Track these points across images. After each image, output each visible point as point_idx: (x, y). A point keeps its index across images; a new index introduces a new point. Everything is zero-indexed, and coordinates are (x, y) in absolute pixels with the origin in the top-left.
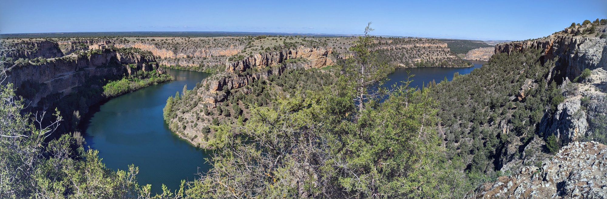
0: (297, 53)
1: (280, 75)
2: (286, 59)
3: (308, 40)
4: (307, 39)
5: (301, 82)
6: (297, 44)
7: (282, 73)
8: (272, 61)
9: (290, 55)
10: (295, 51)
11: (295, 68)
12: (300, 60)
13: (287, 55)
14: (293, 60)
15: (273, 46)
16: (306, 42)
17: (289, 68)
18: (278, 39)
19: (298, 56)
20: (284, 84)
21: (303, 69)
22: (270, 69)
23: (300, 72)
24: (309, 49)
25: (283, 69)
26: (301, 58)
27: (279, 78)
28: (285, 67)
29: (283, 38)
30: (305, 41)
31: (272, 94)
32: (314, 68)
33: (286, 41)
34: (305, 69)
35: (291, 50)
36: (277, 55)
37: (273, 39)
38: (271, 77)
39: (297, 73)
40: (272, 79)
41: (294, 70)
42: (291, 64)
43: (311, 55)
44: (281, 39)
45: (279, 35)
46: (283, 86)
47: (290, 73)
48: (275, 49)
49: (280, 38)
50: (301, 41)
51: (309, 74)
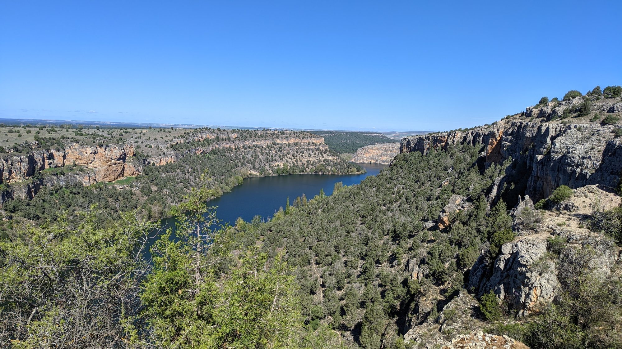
0: (64, 157)
1: (31, 198)
2: (43, 168)
3: (87, 133)
4: (84, 131)
5: (77, 208)
6: (64, 141)
7: (35, 194)
8: (10, 173)
9: (51, 161)
10: (61, 154)
11: (63, 184)
12: (72, 170)
13: (44, 160)
14: (59, 170)
15: (12, 145)
16: (84, 137)
17: (49, 184)
18: (23, 132)
19: (68, 163)
20: (40, 215)
21: (79, 185)
22: (7, 188)
23: (74, 190)
24: (90, 150)
25: (37, 188)
26: (75, 165)
27: (28, 205)
28: (42, 183)
29: (34, 131)
30: (81, 135)
31: (15, 236)
32: (102, 183)
33: (40, 136)
34: (84, 184)
35: (53, 151)
36: (21, 161)
37: (11, 132)
38: (11, 204)
39: (67, 192)
40: (14, 207)
41: (61, 187)
42: (53, 177)
43: (95, 160)
44: (29, 132)
45: (24, 124)
46: (38, 218)
47: (52, 194)
48: (17, 151)
49: (28, 129)
50: (73, 135)
51: (92, 194)
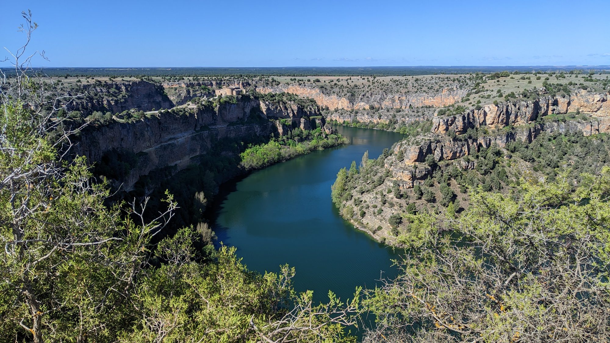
0: (569, 104)
1: (530, 141)
2: (546, 114)
3: (598, 78)
4: (594, 77)
5: (572, 157)
6: (572, 87)
7: (535, 138)
8: (516, 116)
9: (555, 107)
10: (566, 100)
11: (562, 131)
12: (574, 117)
13: (548, 107)
14: (561, 117)
15: (522, 90)
16: (593, 83)
17: (549, 130)
18: (533, 78)
19: (572, 110)
20: (536, 159)
21: (579, 134)
22: (511, 130)
23: (573, 139)
24: (598, 97)
25: (537, 132)
26: (578, 113)
27: (527, 147)
28: (542, 129)
29: (543, 77)
30: (591, 80)
31: (511, 173)
32: (605, 134)
33: (549, 82)
34: (585, 134)
35: (558, 97)
36: (527, 106)
37: (523, 78)
38: (513, 144)
39: (565, 140)
40: (515, 148)
41: (560, 134)
42: (554, 123)
43: (602, 109)
44: (539, 78)
45: (535, 70)
46: (534, 161)
47: (550, 140)
48: (525, 96)
49: (538, 75)
50: (582, 81)
51: (591, 145)
